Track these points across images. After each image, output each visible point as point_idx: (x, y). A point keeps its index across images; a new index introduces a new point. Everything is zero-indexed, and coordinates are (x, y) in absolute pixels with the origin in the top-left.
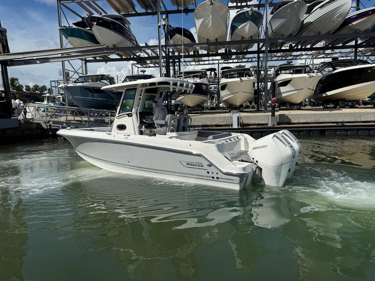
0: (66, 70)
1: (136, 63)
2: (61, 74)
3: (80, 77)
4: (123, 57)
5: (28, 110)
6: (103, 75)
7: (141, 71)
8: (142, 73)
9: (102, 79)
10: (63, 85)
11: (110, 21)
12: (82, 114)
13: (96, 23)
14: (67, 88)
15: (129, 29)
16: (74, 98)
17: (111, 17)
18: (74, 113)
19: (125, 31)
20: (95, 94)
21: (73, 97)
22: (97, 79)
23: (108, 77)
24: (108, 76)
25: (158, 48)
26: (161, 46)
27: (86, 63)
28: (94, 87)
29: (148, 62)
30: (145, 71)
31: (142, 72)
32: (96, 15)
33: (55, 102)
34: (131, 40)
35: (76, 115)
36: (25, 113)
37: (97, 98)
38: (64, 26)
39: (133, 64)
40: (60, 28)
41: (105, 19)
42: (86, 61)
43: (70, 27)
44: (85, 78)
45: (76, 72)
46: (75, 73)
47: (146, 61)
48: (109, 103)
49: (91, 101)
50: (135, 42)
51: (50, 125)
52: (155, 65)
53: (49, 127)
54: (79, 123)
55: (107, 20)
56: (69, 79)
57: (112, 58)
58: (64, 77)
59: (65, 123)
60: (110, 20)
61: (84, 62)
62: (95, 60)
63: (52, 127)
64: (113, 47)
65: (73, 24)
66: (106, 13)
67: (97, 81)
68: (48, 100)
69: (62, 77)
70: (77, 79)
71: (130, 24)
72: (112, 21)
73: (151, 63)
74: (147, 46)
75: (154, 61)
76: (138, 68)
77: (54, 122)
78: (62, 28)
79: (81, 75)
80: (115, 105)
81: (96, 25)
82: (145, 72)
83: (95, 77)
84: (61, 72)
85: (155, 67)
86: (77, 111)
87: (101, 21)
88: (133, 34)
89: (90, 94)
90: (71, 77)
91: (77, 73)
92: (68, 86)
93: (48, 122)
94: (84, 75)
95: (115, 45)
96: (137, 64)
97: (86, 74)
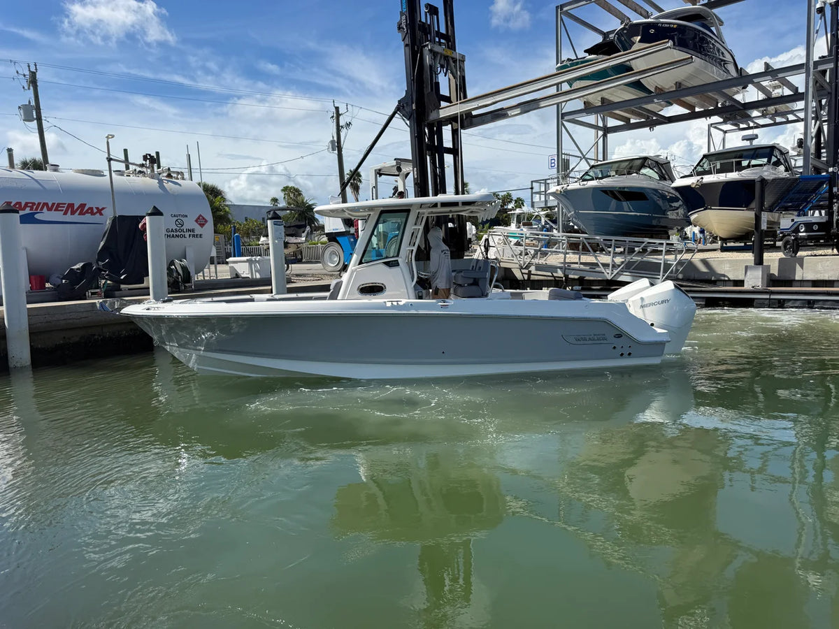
0: (565, 154)
1: (721, 120)
2: (553, 165)
3: (593, 167)
4: (697, 109)
5: (491, 243)
6: (645, 159)
7: (745, 138)
8: (747, 143)
9: (643, 166)
10: (559, 188)
11: (675, 26)
12: (597, 248)
13: (639, 37)
14: (566, 195)
15: (719, 36)
16: (577, 215)
17: (678, 16)
18: (581, 247)
19: (708, 43)
20: (625, 204)
21: (575, 213)
22: (631, 168)
23: (657, 162)
24: (657, 159)
25: (804, 70)
26: (811, 64)
27: (605, 136)
28: (624, 188)
29: (755, 113)
30: (756, 137)
31: (747, 140)
32: (637, 19)
33: (531, 224)
34: (722, 63)
35: (585, 250)
36: (487, 248)
37: (629, 211)
38: (569, 60)
39: (712, 124)
40: (559, 65)
41: (662, 23)
42: (607, 130)
43: (577, 59)
44: (604, 168)
45: (584, 157)
46: (581, 160)
47: (749, 112)
48: (654, 223)
49: (613, 218)
50: (731, 68)
51: (530, 274)
52: (775, 120)
53: (526, 277)
54: (588, 268)
55: (666, 25)
56: (569, 173)
57: (667, 116)
58: (558, 172)
59: (561, 268)
60: (674, 24)
61: (601, 133)
62: (629, 126)
63: (533, 277)
64: (674, 89)
65: (586, 51)
66: (660, 10)
67: (629, 173)
68: (519, 222)
69: (555, 171)
70: (587, 172)
71: (721, 23)
72: (679, 25)
73: (764, 116)
74: (769, 72)
75: (771, 109)
76: (725, 132)
77: (539, 267)
78: (565, 63)
79: (592, 163)
80: (665, 227)
81: (640, 41)
82: (754, 139)
83: (627, 163)
84: (553, 161)
85: (776, 124)
86: (589, 243)
87: (652, 31)
88: (729, 48)
89: (614, 202)
90: (573, 169)
91: (586, 159)
92: (569, 188)
93: (527, 267)
94: (599, 163)
95: (680, 84)
96: (725, 122)
97: (604, 160)
